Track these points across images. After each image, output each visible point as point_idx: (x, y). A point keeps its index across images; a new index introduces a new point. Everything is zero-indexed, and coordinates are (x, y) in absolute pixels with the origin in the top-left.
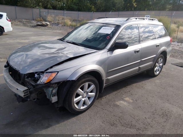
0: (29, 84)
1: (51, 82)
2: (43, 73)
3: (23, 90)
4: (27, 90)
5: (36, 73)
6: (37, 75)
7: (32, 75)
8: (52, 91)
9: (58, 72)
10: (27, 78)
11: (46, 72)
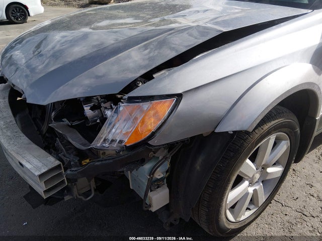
0: (65, 146)
1: (150, 142)
2: (116, 104)
3: (37, 173)
4: (58, 167)
5: (88, 100)
6: (92, 109)
7: (71, 108)
8: (152, 172)
9: (179, 96)
10: (58, 118)
11: (126, 96)
